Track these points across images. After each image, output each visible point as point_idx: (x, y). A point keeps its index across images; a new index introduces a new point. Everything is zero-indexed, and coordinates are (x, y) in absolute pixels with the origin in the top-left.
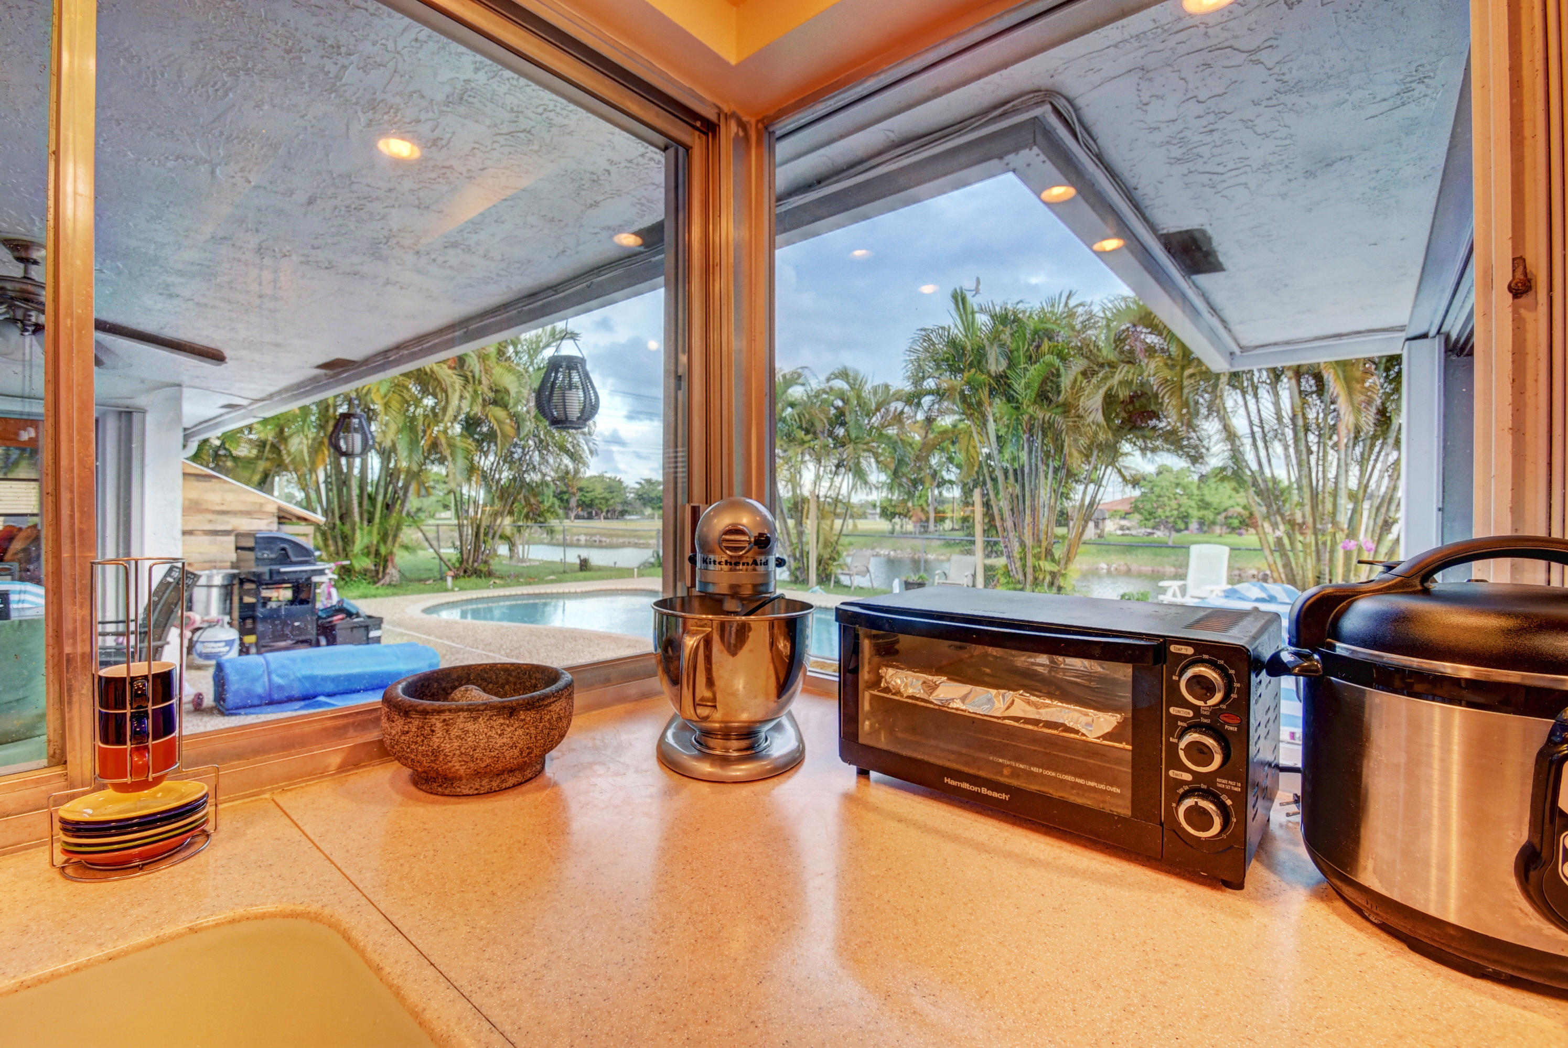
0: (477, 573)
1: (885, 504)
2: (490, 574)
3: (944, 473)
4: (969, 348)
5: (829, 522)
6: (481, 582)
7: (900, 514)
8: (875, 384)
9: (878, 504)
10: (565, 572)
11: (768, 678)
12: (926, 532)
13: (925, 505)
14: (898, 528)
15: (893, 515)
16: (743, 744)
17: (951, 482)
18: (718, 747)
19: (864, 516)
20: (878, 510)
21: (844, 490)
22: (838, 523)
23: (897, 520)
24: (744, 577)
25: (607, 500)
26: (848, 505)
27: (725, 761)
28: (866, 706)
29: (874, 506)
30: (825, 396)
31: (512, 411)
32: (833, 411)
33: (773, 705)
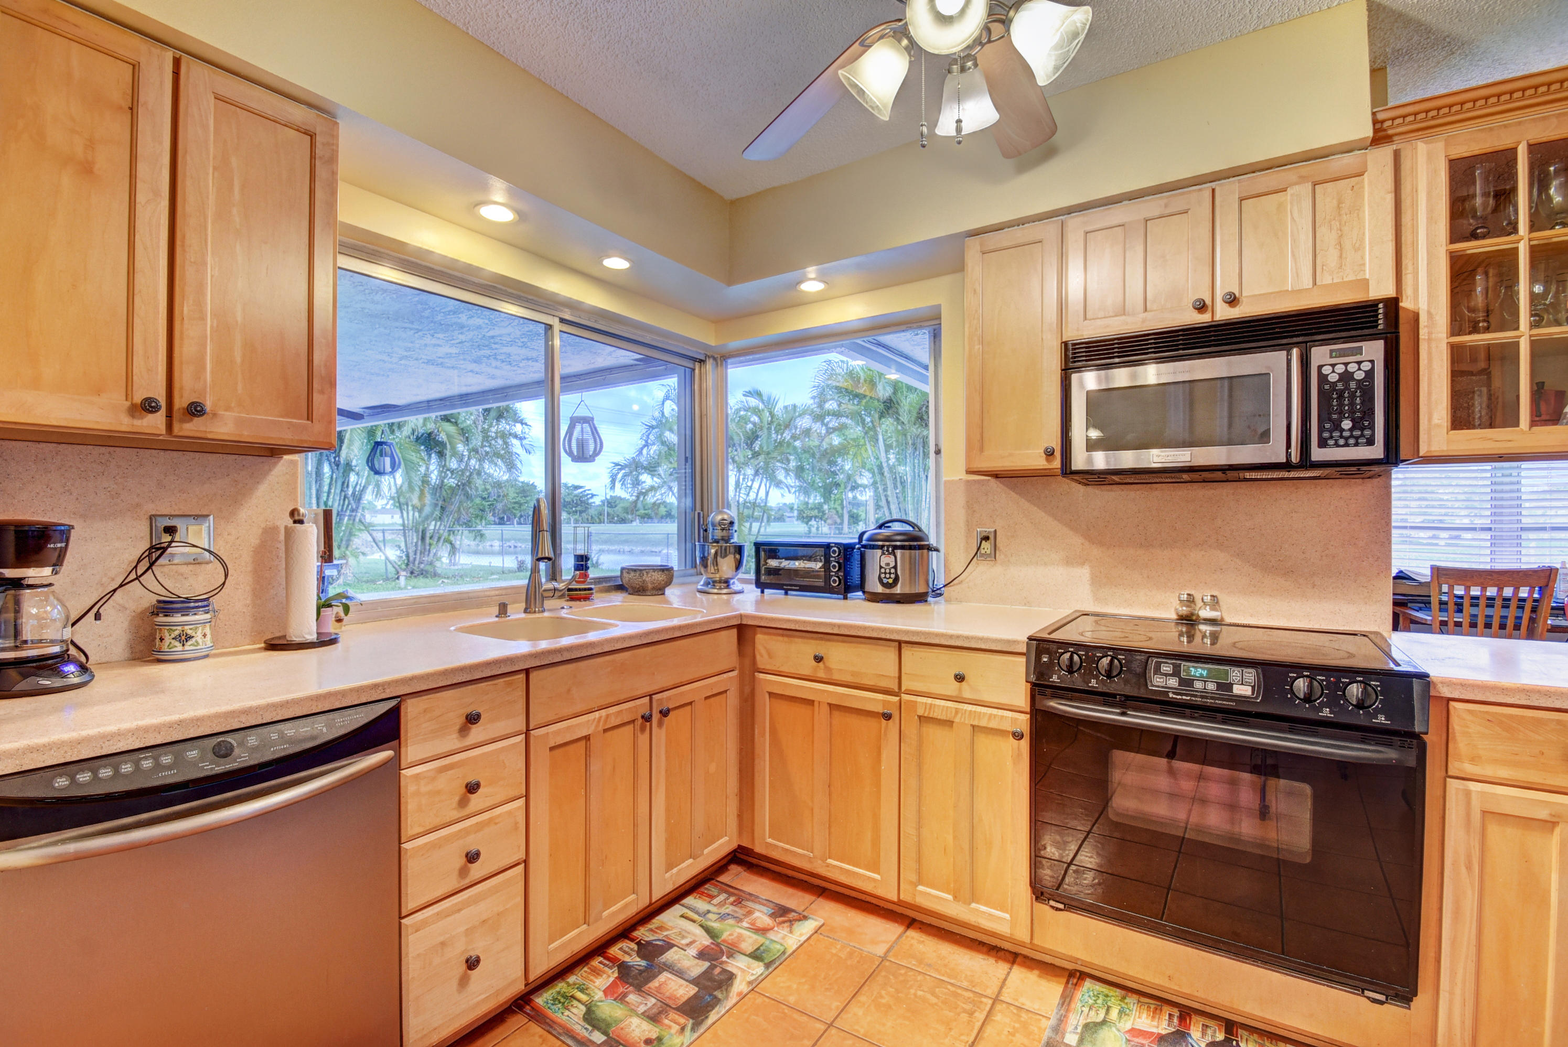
0: (423, 573)
1: (802, 508)
2: (435, 575)
3: (857, 478)
4: (862, 378)
5: (747, 525)
6: (428, 581)
7: (816, 517)
8: (786, 404)
9: (796, 507)
10: (503, 572)
11: (733, 565)
12: (841, 533)
13: (839, 509)
14: (814, 530)
15: (810, 518)
16: (725, 585)
17: (865, 487)
18: (718, 585)
19: (780, 519)
20: (796, 513)
21: (762, 494)
22: (756, 526)
23: (813, 522)
24: (725, 533)
25: (521, 505)
26: (765, 509)
27: (720, 589)
28: (763, 572)
29: (792, 509)
30: (742, 413)
31: (461, 426)
32: (750, 426)
33: (734, 573)
